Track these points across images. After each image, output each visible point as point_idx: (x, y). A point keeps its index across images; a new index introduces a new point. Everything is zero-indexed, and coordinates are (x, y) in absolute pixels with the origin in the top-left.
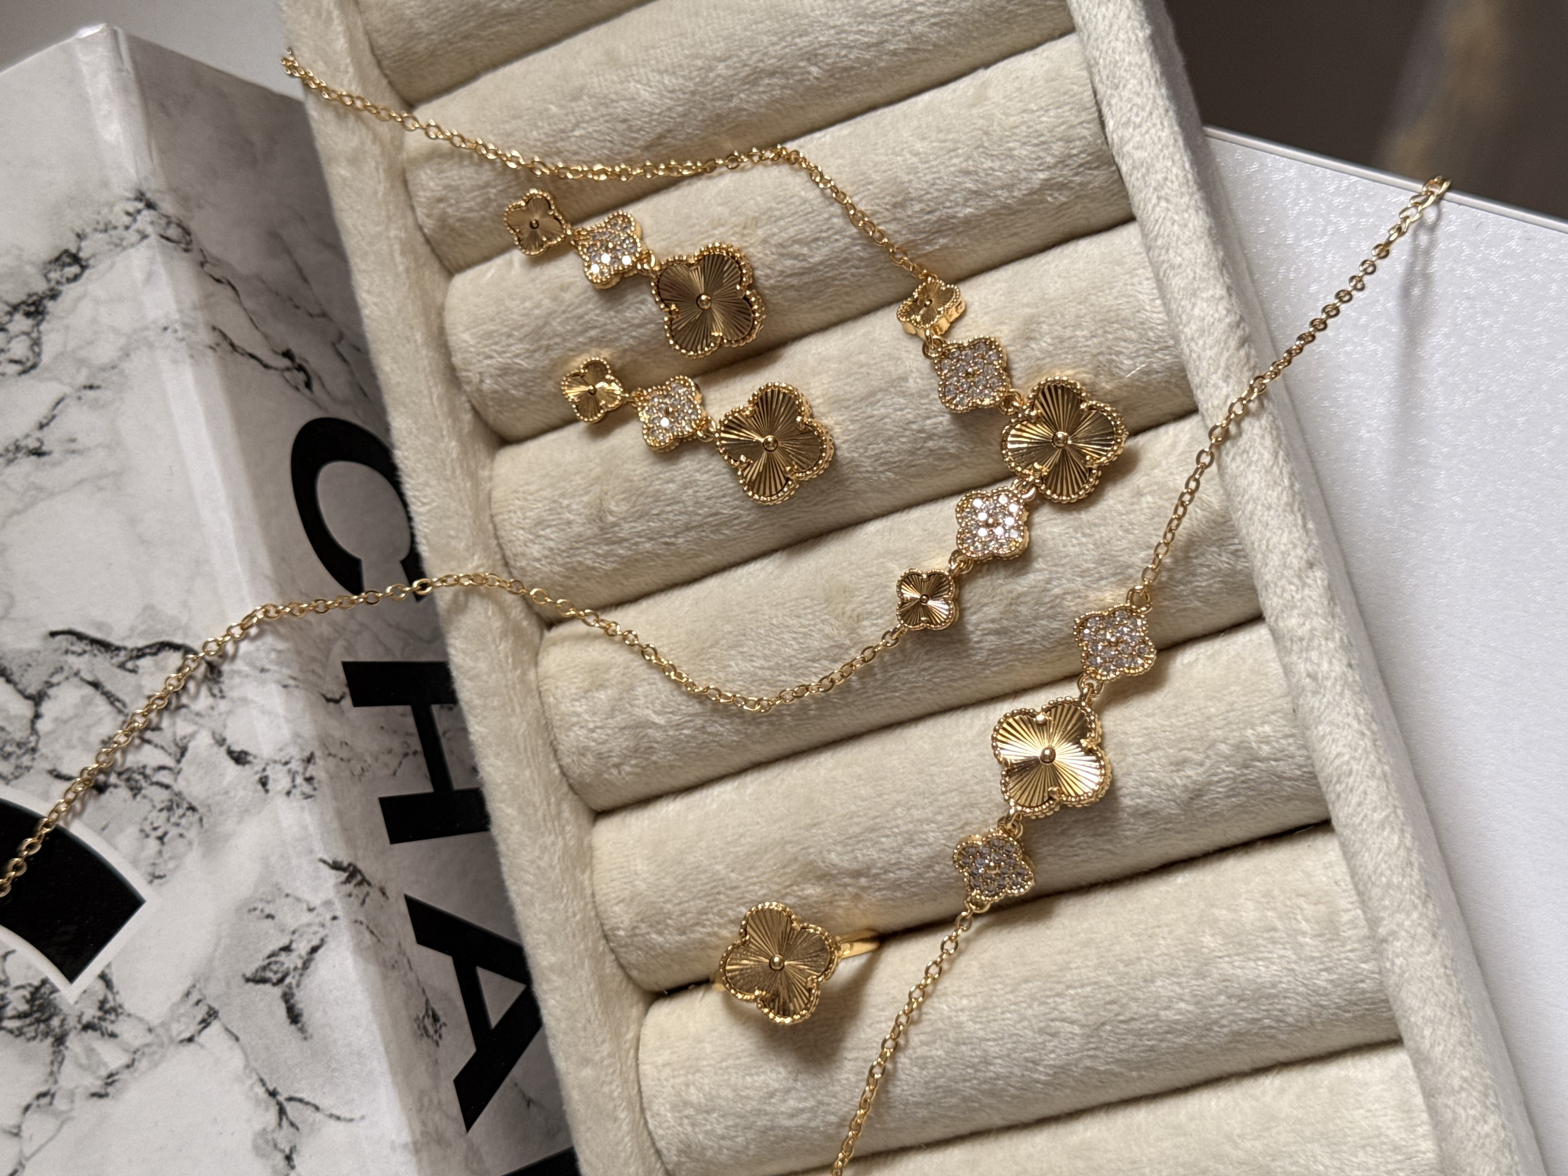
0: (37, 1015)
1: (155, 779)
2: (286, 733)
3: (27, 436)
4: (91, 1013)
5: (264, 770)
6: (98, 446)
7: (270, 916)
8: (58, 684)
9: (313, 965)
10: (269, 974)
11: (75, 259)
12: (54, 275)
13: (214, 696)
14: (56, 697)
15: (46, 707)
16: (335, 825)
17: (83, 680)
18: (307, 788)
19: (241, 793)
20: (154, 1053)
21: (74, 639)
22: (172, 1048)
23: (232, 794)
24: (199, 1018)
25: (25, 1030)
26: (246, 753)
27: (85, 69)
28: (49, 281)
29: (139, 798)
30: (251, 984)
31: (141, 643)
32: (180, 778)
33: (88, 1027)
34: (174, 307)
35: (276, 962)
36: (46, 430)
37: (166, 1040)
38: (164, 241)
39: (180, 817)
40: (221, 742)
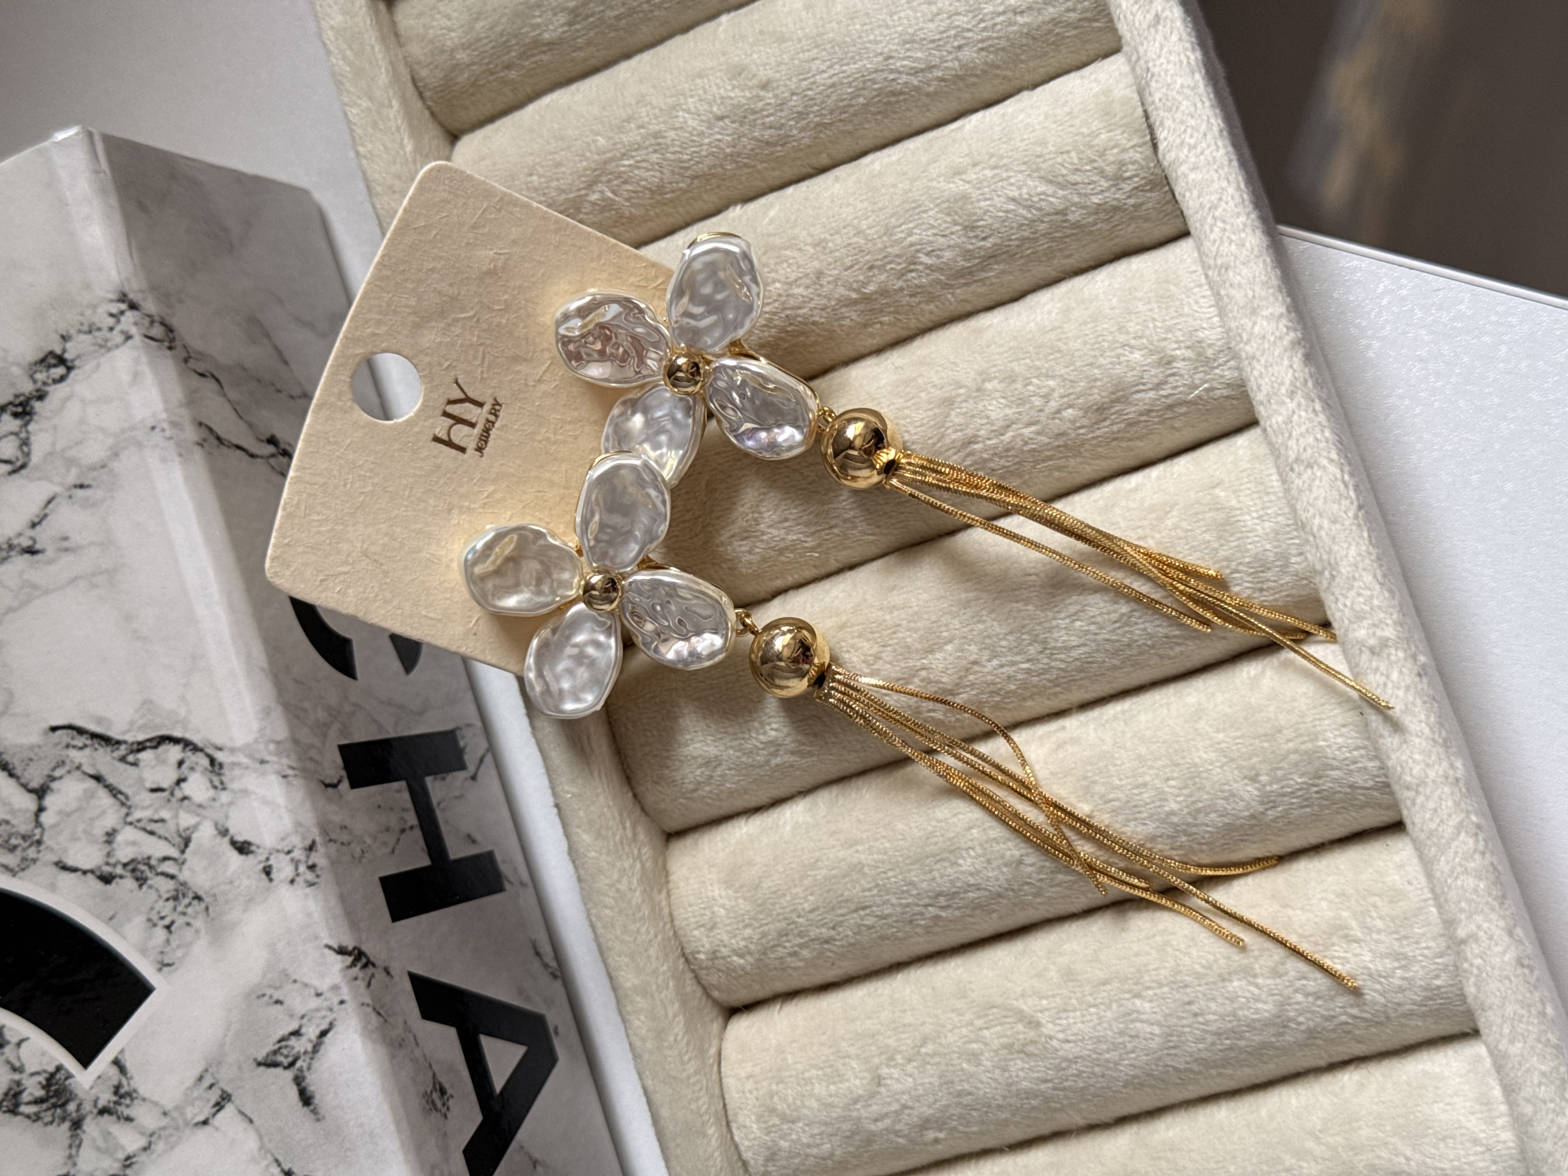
0: (53, 1100)
1: (159, 870)
2: (287, 822)
3: (20, 535)
4: (106, 1097)
5: (268, 859)
6: (91, 544)
7: (278, 1002)
8: (61, 778)
9: (323, 1049)
10: (280, 1058)
11: (61, 360)
12: (39, 376)
13: (215, 787)
14: (59, 791)
15: (49, 801)
16: (338, 911)
17: (85, 773)
18: (310, 876)
19: (246, 882)
20: (171, 1135)
21: (75, 733)
22: (187, 1131)
23: (237, 883)
24: (213, 1102)
25: (42, 1115)
26: (249, 844)
27: (62, 173)
28: (35, 381)
29: (145, 888)
30: (262, 1068)
31: (141, 737)
32: (185, 867)
33: (103, 1111)
34: (160, 406)
35: (286, 1047)
36: (38, 528)
37: (181, 1123)
38: (148, 341)
39: (189, 904)
40: (224, 832)
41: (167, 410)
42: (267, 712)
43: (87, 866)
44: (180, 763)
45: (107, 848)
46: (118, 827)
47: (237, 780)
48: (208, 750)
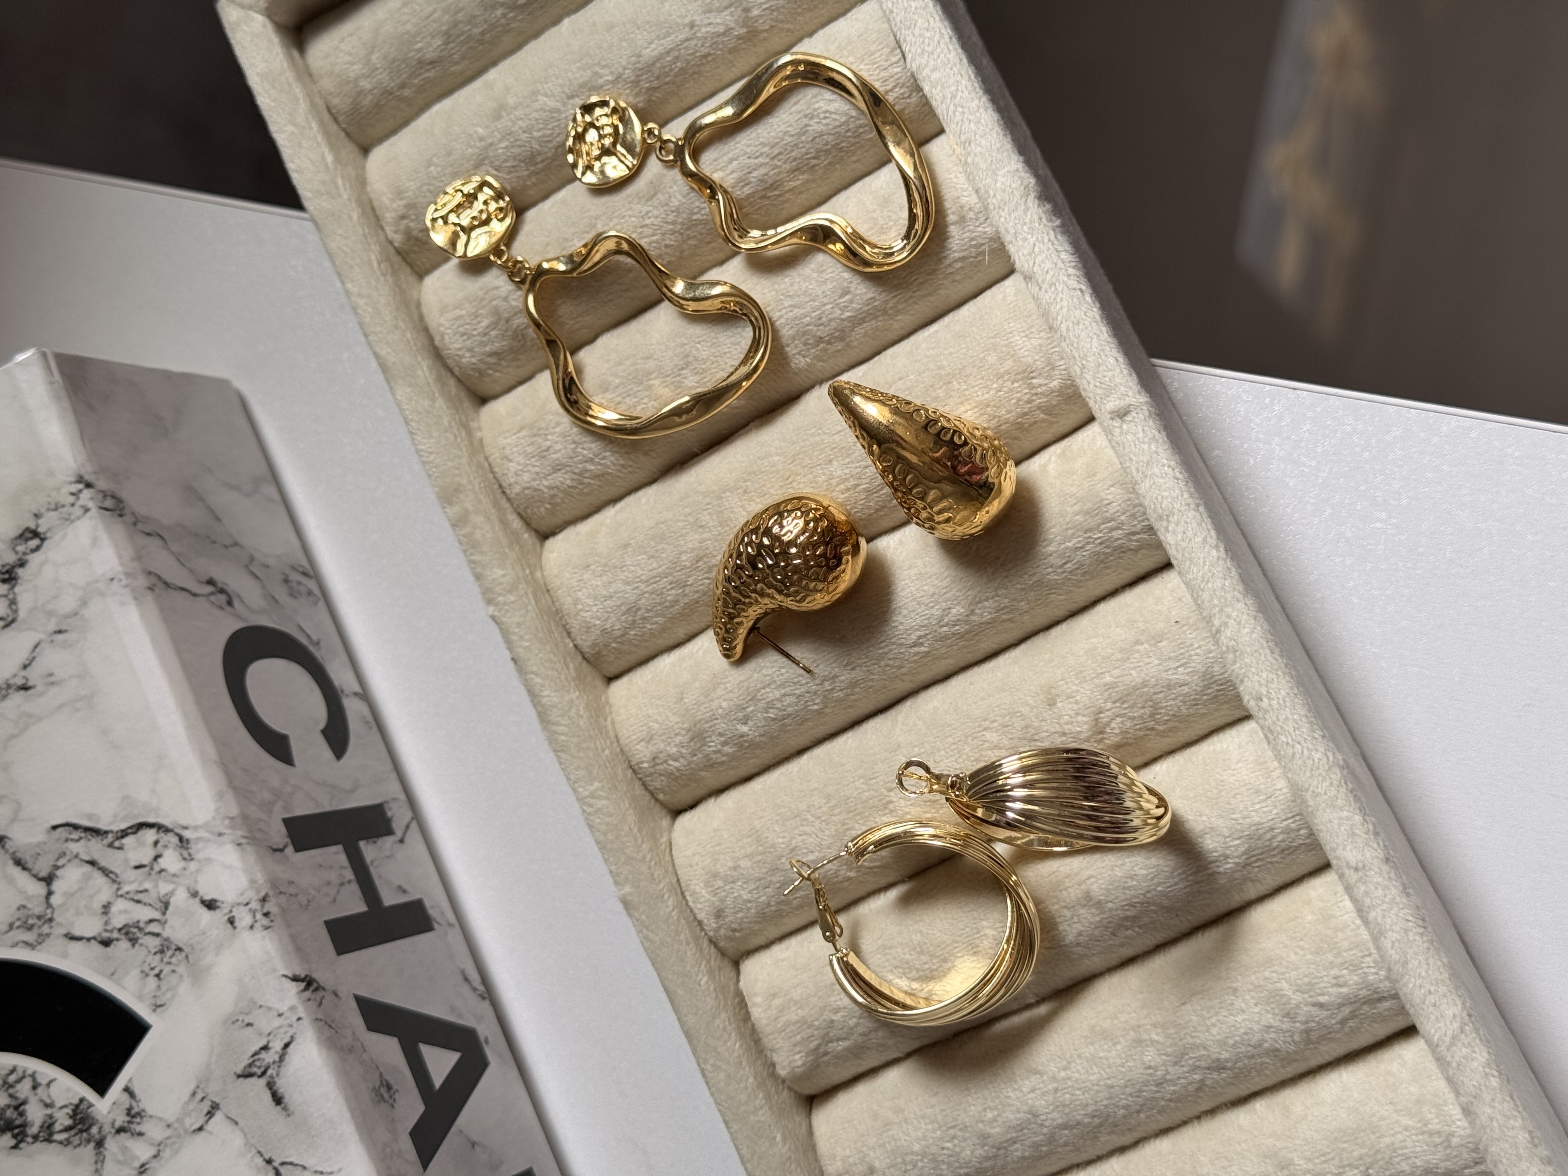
0: (79, 1127)
1: (147, 930)
2: (243, 881)
3: (15, 676)
4: (121, 1119)
5: (231, 911)
6: (71, 677)
7: (249, 1025)
8: (63, 866)
9: (287, 1057)
10: (254, 1070)
11: (35, 534)
12: (20, 548)
13: (185, 859)
14: (63, 877)
15: (56, 886)
16: (290, 947)
17: (82, 860)
18: (265, 921)
19: (215, 932)
20: (174, 1143)
21: (71, 829)
22: (187, 1138)
23: (208, 934)
24: (205, 1111)
25: (72, 1139)
26: (215, 901)
27: (24, 387)
28: (17, 553)
29: (137, 946)
30: (241, 1079)
31: (123, 826)
32: (167, 926)
33: (120, 1130)
34: (117, 562)
35: (258, 1060)
36: (29, 669)
37: (182, 1132)
38: (102, 511)
39: (171, 957)
40: (195, 894)
41: (121, 564)
42: (220, 796)
43: (89, 935)
44: (156, 843)
45: (105, 918)
46: (111, 900)
47: (201, 851)
48: (177, 830)
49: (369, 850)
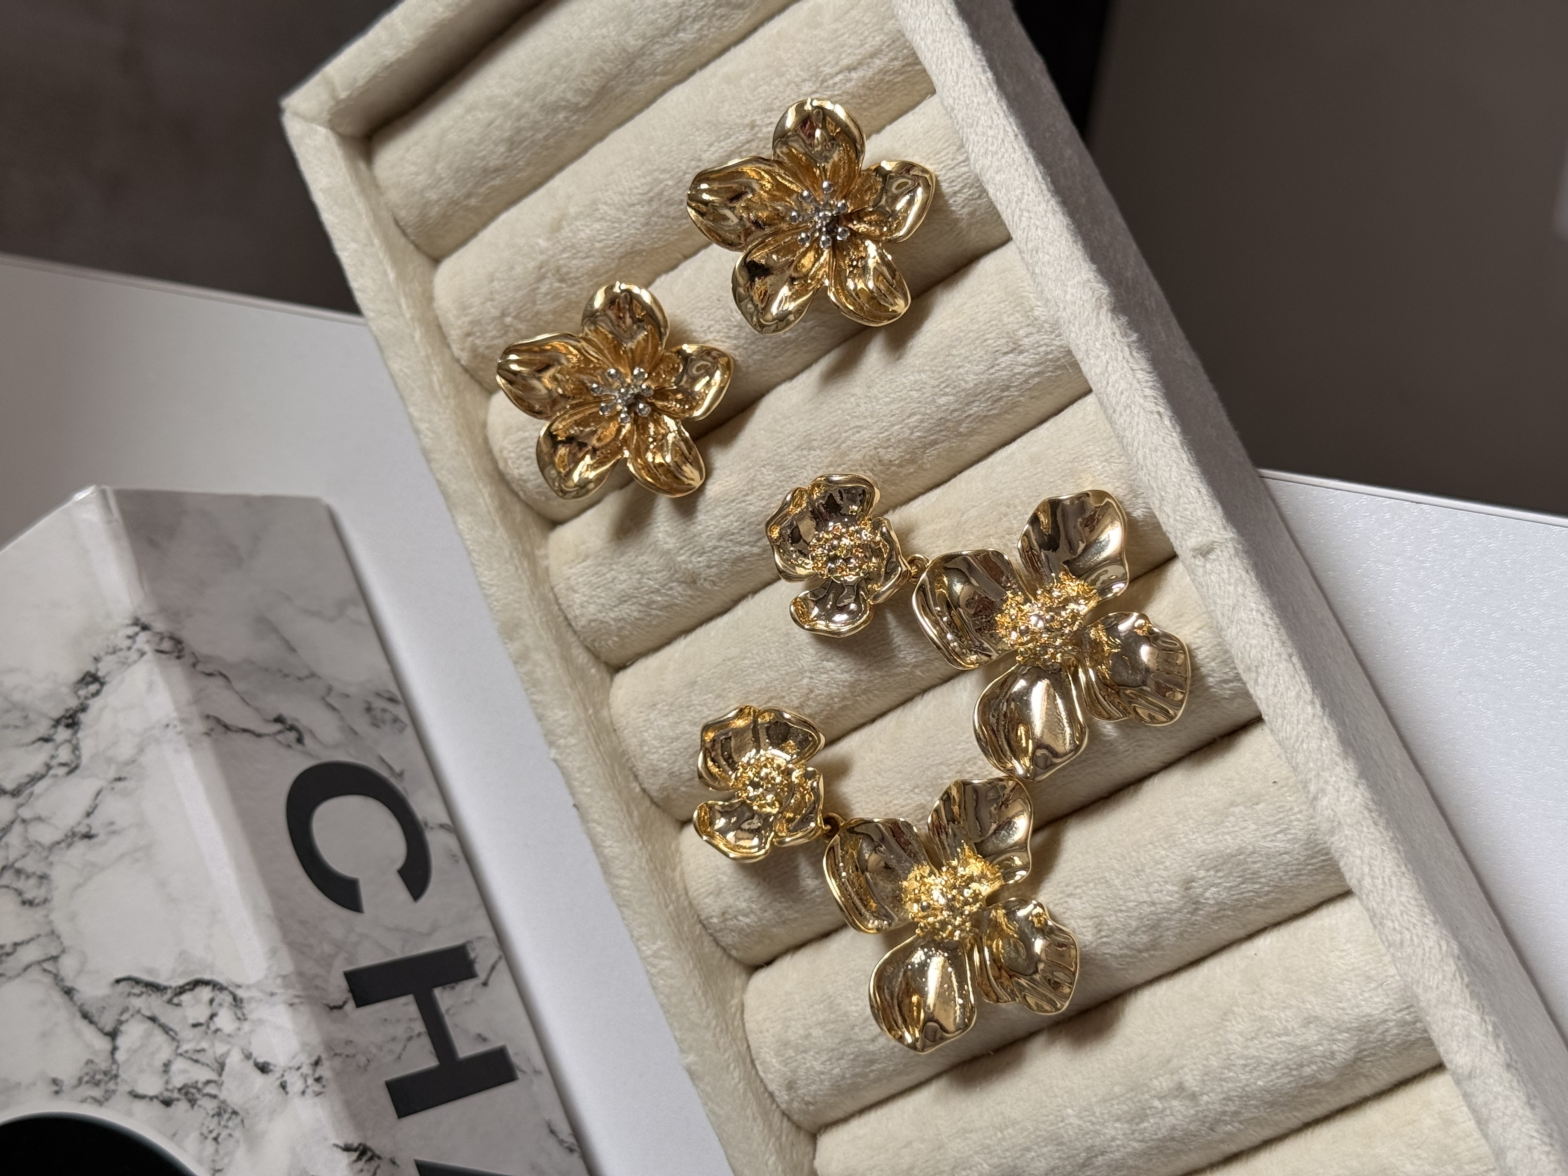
1: (205, 1092)
2: (295, 1044)
3: (79, 823)
5: (283, 1076)
6: (130, 826)
8: (127, 1021)
11: (95, 678)
12: (82, 693)
13: (239, 1019)
14: (126, 1032)
15: (121, 1041)
16: (344, 1114)
17: (144, 1016)
18: (317, 1088)
19: (268, 1097)
21: (133, 983)
23: (262, 1098)
26: (267, 1064)
27: (83, 526)
28: (79, 697)
29: (196, 1107)
31: (181, 982)
32: (223, 1088)
34: (172, 707)
36: (92, 816)
38: (159, 655)
39: (230, 1119)
40: (248, 1056)
41: (177, 709)
42: (273, 952)
43: (151, 1092)
44: (211, 1001)
45: (166, 1077)
46: (171, 1058)
47: (255, 1011)
48: (231, 989)
49: (444, 998)
